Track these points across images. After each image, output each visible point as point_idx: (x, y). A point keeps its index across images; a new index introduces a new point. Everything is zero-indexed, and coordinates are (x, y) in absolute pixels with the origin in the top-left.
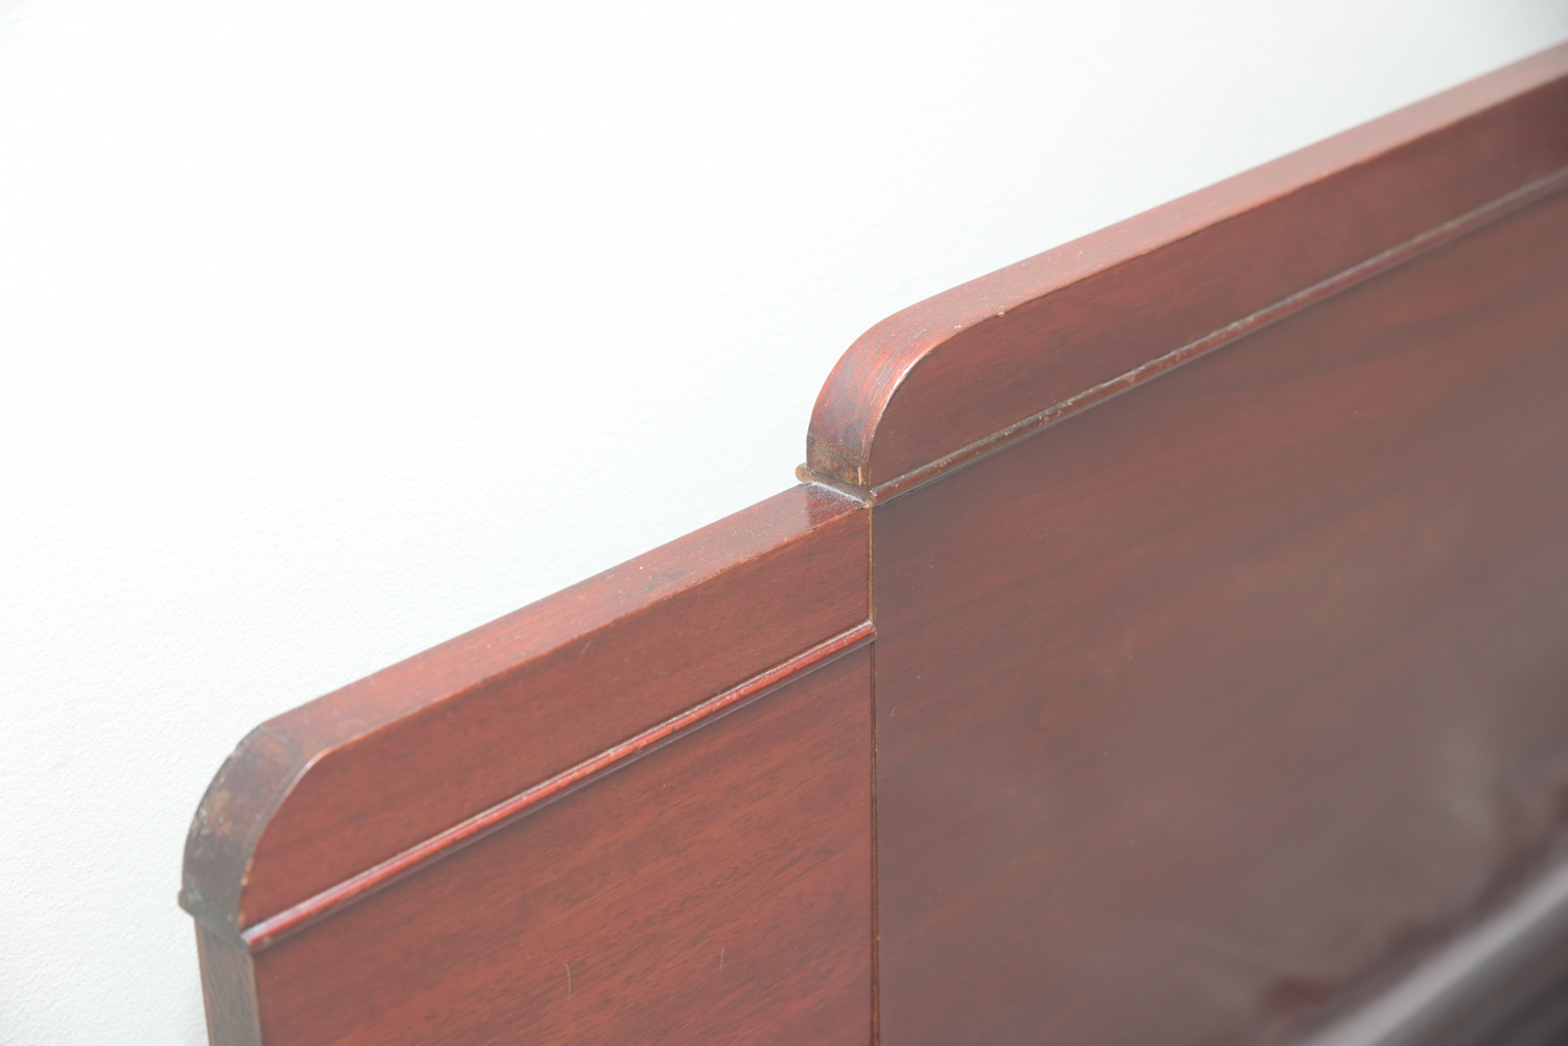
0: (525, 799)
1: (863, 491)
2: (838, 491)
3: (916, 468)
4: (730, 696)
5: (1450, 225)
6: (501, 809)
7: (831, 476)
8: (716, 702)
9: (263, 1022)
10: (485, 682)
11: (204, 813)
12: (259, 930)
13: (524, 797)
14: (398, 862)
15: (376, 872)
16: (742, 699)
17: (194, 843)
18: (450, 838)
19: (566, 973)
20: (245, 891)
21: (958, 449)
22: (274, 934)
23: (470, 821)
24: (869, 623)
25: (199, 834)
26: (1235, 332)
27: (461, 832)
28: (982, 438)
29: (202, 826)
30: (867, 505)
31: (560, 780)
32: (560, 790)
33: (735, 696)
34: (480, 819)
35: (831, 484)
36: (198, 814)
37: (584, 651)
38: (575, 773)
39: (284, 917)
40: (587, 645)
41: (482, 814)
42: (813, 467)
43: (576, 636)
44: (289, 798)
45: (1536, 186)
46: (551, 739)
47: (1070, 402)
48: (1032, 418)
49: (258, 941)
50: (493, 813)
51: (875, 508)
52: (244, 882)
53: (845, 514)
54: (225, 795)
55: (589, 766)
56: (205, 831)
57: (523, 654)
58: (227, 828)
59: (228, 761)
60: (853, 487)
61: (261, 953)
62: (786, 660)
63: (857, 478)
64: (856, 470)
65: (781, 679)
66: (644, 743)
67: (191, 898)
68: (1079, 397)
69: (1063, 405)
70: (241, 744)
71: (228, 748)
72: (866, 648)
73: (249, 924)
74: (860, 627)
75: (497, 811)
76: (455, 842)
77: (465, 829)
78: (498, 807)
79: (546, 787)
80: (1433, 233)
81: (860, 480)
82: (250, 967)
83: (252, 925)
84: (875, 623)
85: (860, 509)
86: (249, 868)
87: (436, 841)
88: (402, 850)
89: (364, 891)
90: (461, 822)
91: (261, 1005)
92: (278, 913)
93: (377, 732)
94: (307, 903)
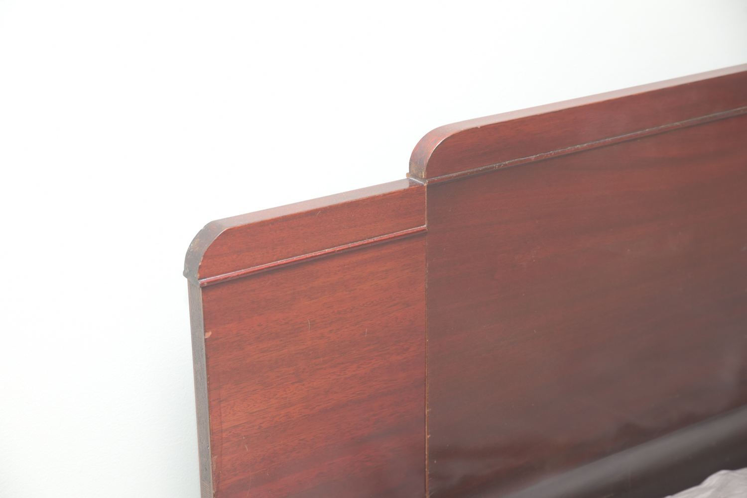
1: (424, 180)
2: (417, 181)
3: (444, 175)
5: (677, 123)
7: (415, 176)
8: (366, 241)
9: (204, 314)
11: (192, 245)
13: (295, 258)
16: (376, 242)
17: (188, 254)
19: (308, 323)
20: (200, 267)
21: (461, 171)
22: (209, 283)
23: (276, 262)
24: (425, 226)
26: (578, 148)
28: (471, 169)
29: (191, 249)
30: (425, 185)
31: (308, 255)
32: (307, 258)
33: (372, 241)
34: (279, 262)
35: (415, 178)
37: (318, 214)
38: (313, 254)
39: (212, 278)
40: (319, 212)
42: (411, 174)
43: (315, 208)
44: (216, 240)
45: (719, 114)
46: (305, 241)
47: (507, 163)
48: (491, 166)
50: (284, 261)
51: (428, 186)
52: (200, 264)
53: (416, 186)
54: (198, 240)
55: (318, 253)
56: (191, 250)
58: (197, 249)
59: (201, 230)
60: (421, 179)
61: (204, 288)
62: (393, 233)
63: (422, 176)
64: (422, 173)
65: (390, 238)
66: (338, 249)
68: (511, 161)
69: (504, 163)
70: (205, 226)
71: (202, 227)
72: (423, 233)
74: (421, 227)
79: (303, 256)
80: (669, 125)
81: (423, 176)
82: (200, 291)
83: (202, 279)
84: (427, 226)
85: (423, 186)
86: (201, 260)
87: (264, 266)
88: (252, 267)
89: (238, 275)
90: (273, 262)
91: (203, 306)
92: (210, 277)
93: (245, 226)
94: (220, 276)
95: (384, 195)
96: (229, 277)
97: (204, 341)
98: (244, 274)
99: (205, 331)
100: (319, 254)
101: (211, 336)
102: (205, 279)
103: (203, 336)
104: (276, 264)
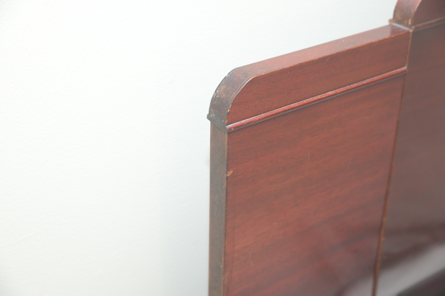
0: (305, 102)
1: (410, 27)
2: (402, 27)
3: (426, 22)
4: (364, 82)
6: (298, 104)
7: (400, 22)
8: (360, 83)
9: (228, 153)
10: (299, 64)
12: (230, 126)
13: (305, 101)
14: (269, 113)
15: (263, 115)
16: (368, 84)
17: (213, 100)
18: (284, 109)
19: (308, 156)
20: (228, 114)
22: (235, 127)
23: (289, 105)
24: (405, 68)
25: (216, 97)
27: (287, 108)
29: (217, 95)
30: (411, 31)
31: (315, 98)
32: (315, 101)
34: (292, 105)
35: (400, 25)
36: (216, 92)
37: (327, 61)
38: (319, 97)
39: (238, 123)
40: (329, 58)
41: (293, 104)
42: (395, 19)
43: (325, 56)
49: (230, 129)
50: (296, 104)
51: (413, 33)
52: (228, 111)
54: (224, 87)
56: (218, 96)
57: (310, 59)
58: (224, 96)
59: (225, 77)
60: (407, 25)
61: (230, 133)
62: (381, 74)
63: (408, 23)
64: (408, 20)
66: (339, 92)
67: (211, 115)
70: (229, 73)
71: (226, 74)
72: (403, 75)
73: (228, 124)
74: (403, 68)
75: (297, 104)
76: (285, 111)
77: (288, 108)
78: (297, 103)
79: (311, 99)
82: (226, 136)
83: (229, 124)
84: (408, 68)
85: (408, 33)
86: (230, 107)
87: (280, 110)
88: (271, 111)
89: (259, 120)
90: (287, 105)
91: (228, 148)
92: (236, 122)
93: (269, 74)
94: (244, 121)
95: (380, 41)
96: (252, 121)
97: (225, 179)
98: (264, 118)
99: (228, 170)
100: (324, 96)
101: (232, 174)
102: (232, 125)
103: (225, 174)
104: (290, 107)
